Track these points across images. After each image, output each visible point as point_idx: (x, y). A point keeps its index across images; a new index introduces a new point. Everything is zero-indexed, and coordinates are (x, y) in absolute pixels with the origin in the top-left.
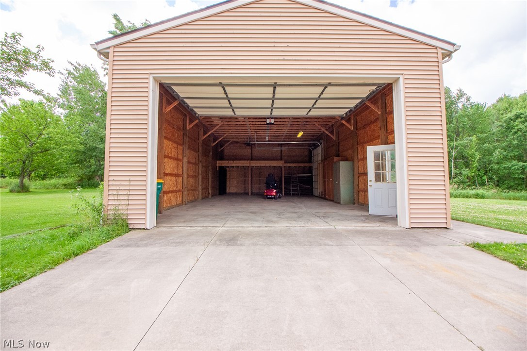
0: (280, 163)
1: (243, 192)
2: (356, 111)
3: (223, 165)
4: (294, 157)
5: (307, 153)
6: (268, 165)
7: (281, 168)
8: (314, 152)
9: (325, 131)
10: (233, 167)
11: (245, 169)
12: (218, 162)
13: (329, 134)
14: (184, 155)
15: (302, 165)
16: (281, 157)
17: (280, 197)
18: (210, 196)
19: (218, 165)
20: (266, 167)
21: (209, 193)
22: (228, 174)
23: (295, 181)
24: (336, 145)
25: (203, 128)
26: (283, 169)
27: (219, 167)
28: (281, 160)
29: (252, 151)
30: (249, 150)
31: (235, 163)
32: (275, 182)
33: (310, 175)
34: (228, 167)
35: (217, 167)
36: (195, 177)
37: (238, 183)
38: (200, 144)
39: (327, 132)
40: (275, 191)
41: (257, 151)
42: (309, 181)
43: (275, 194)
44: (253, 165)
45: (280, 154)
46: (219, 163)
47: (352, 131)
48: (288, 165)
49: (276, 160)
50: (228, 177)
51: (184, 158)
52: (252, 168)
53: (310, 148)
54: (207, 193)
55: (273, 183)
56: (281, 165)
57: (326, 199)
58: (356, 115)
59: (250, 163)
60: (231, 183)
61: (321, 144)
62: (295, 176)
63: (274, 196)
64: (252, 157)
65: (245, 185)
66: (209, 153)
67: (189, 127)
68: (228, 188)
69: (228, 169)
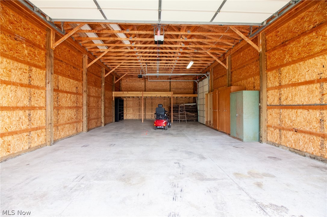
0: (169, 94)
1: (138, 118)
2: (267, 27)
3: (118, 96)
4: (180, 89)
5: (191, 86)
6: (159, 95)
7: (170, 99)
8: (200, 84)
9: (217, 60)
10: (129, 97)
11: (139, 99)
12: (113, 93)
13: (221, 63)
14: (47, 81)
15: (188, 96)
16: (170, 89)
17: (169, 127)
18: (103, 125)
19: (113, 96)
20: (157, 97)
21: (101, 122)
22: (125, 103)
23: (182, 110)
24: (229, 75)
25: (88, 55)
26: (172, 99)
27: (115, 97)
28: (170, 91)
29: (145, 84)
30: (143, 83)
31: (129, 94)
32: (165, 112)
33: (195, 104)
34: (125, 97)
35: (113, 97)
36: (78, 108)
37: (133, 111)
38: (84, 73)
39: (219, 62)
40: (165, 121)
41: (150, 84)
42: (195, 110)
43: (165, 125)
44: (145, 95)
45: (169, 87)
46: (115, 94)
47: (259, 54)
48: (176, 96)
49: (166, 91)
50: (125, 106)
51: (47, 85)
52: (146, 98)
53: (196, 81)
54: (99, 122)
55: (163, 113)
56: (170, 96)
57: (217, 130)
58: (268, 32)
59: (143, 94)
60: (128, 111)
61: (208, 75)
62: (182, 105)
63: (164, 126)
64: (145, 89)
65: (139, 112)
66: (102, 83)
67: (54, 45)
68: (125, 115)
69: (125, 99)
